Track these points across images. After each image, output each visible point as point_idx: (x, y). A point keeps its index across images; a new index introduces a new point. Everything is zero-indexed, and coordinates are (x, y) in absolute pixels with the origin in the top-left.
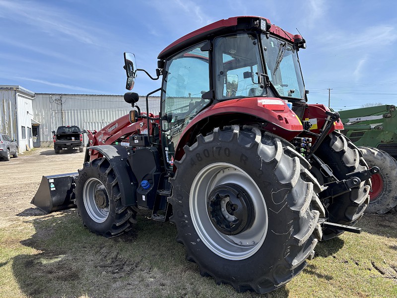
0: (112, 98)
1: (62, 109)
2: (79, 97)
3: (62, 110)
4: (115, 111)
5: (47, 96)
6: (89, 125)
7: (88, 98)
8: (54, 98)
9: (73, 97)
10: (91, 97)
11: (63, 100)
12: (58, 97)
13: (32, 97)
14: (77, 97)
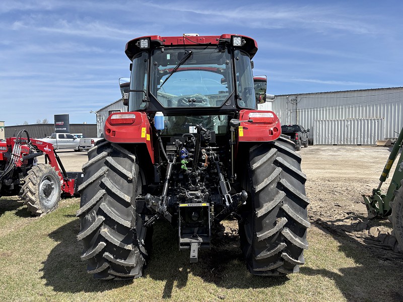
0: (349, 93)
1: (296, 108)
2: (313, 96)
3: (296, 110)
4: (349, 108)
5: (285, 97)
6: (319, 123)
7: (323, 96)
8: (290, 98)
9: (307, 96)
10: (326, 95)
11: (299, 100)
12: (294, 97)
13: (272, 99)
14: (311, 96)
